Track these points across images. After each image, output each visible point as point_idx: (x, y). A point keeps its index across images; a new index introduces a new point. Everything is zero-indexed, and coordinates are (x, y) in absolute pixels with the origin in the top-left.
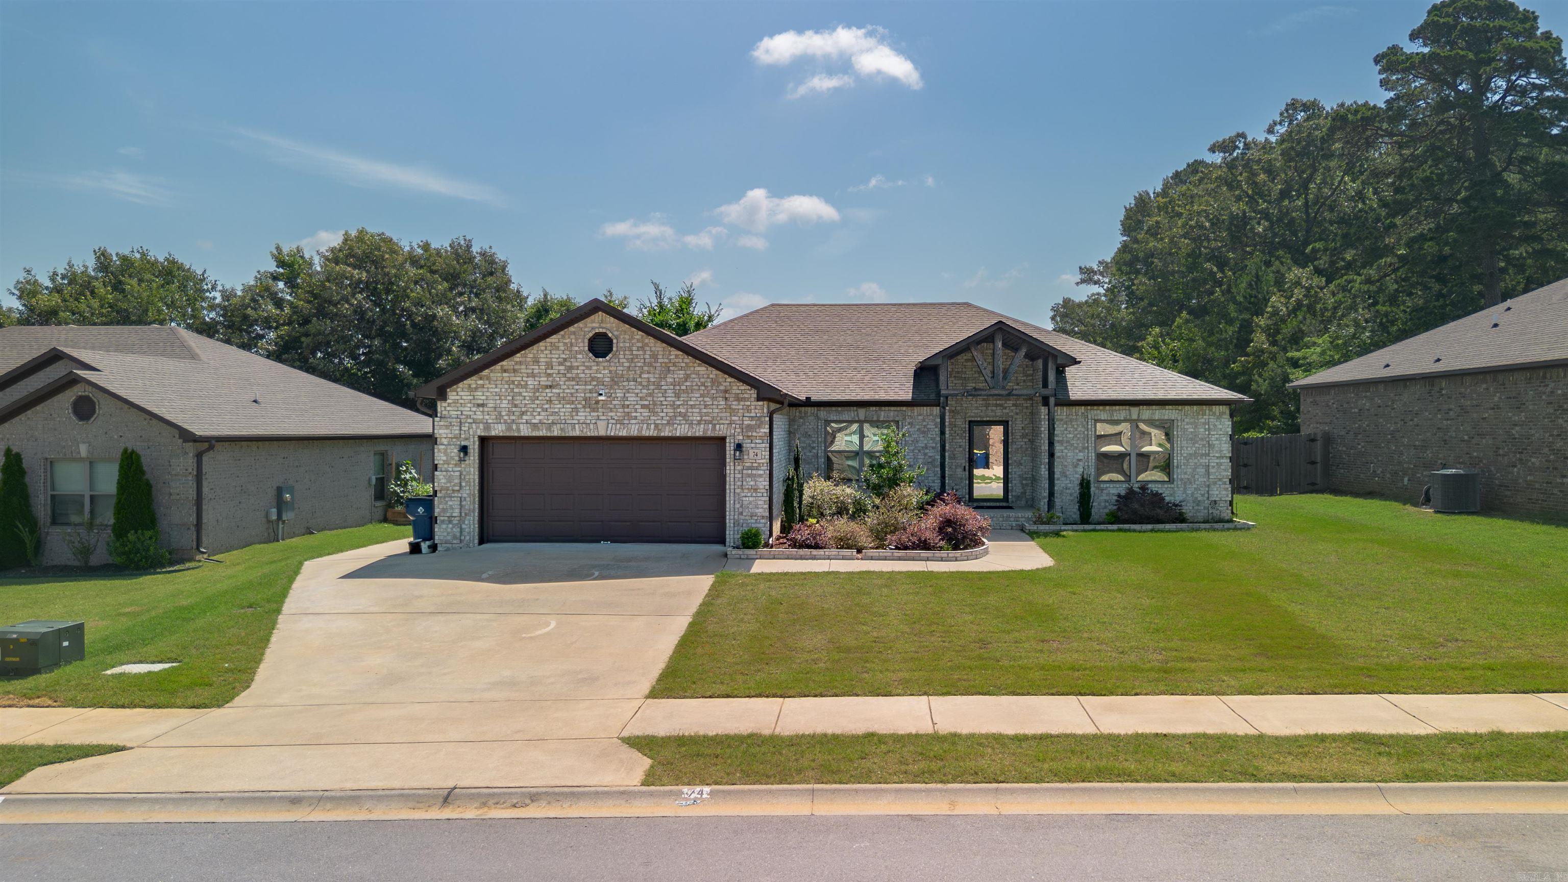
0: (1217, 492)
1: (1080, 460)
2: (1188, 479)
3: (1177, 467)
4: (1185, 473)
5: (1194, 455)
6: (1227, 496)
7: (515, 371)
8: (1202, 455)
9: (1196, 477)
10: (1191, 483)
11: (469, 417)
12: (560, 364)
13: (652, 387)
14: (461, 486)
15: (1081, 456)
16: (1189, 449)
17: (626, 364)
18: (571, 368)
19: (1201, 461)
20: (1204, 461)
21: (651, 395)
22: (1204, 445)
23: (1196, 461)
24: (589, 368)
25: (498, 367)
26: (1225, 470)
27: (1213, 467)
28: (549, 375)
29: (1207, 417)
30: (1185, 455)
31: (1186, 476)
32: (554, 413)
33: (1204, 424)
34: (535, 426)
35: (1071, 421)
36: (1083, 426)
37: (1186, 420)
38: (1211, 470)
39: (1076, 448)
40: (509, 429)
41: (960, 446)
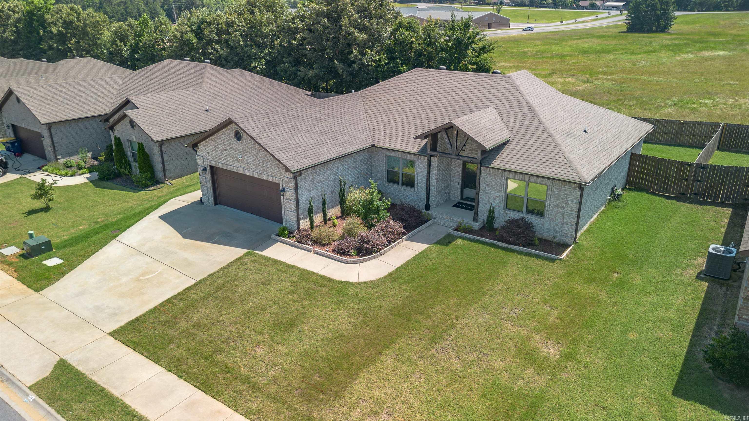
0: (567, 229)
1: (497, 196)
2: (552, 218)
3: (547, 211)
4: (551, 215)
5: (557, 206)
6: (572, 232)
7: (215, 141)
8: (561, 207)
9: (557, 218)
10: (553, 220)
11: (205, 156)
12: (227, 141)
13: (255, 157)
14: (206, 183)
15: (498, 194)
16: (555, 202)
17: (247, 146)
18: (230, 143)
19: (561, 210)
20: (562, 210)
21: (255, 160)
22: (563, 202)
23: (558, 210)
24: (236, 145)
25: (210, 138)
26: (573, 218)
27: (567, 215)
28: (225, 145)
29: (567, 187)
30: (552, 205)
31: (551, 217)
32: (228, 161)
33: (565, 190)
34: (223, 165)
35: (495, 175)
36: (500, 179)
37: (555, 186)
38: (565, 217)
39: (496, 190)
40: (216, 164)
41: (458, 172)
